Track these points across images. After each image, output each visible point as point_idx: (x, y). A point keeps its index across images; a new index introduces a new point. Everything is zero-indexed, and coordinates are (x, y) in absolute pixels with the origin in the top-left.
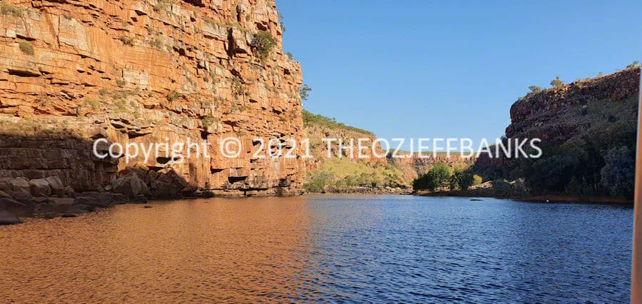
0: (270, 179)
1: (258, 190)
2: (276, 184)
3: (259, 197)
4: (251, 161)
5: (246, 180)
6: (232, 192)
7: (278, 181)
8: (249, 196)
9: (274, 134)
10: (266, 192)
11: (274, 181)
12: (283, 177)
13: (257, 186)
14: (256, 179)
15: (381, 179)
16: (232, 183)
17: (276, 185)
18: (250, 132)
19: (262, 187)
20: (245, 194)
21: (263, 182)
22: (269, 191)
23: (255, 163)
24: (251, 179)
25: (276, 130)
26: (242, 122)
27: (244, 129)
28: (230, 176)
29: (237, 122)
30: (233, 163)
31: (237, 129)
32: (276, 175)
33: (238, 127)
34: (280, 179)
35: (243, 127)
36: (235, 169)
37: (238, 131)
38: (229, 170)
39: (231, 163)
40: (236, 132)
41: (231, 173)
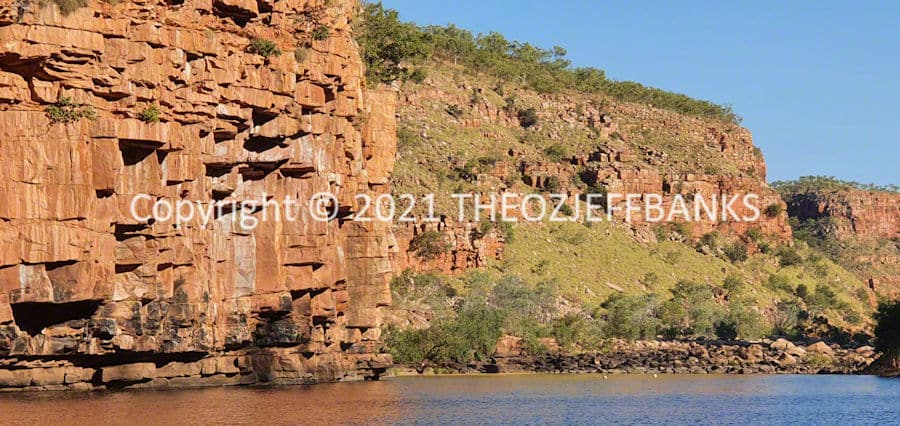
0: (214, 309)
1: (161, 359)
2: (244, 334)
3: (163, 390)
4: (122, 232)
5: (98, 317)
6: (36, 373)
7: (252, 321)
8: (118, 385)
9: (223, 109)
10: (194, 368)
11: (231, 321)
12: (274, 302)
13: (152, 344)
14: (144, 312)
15: (760, 305)
16: (34, 331)
17: (240, 338)
18: (111, 105)
19: (178, 347)
20: (96, 380)
21: (178, 325)
22: (209, 365)
23: (139, 242)
24: (123, 312)
25: (231, 93)
26: (73, 58)
27: (81, 91)
28: (21, 300)
29: (47, 61)
30: (33, 240)
31: (51, 89)
32: (241, 294)
33: (52, 81)
34: (258, 309)
35: (77, 83)
36: (44, 267)
37: (55, 100)
38: (17, 274)
39: (23, 241)
40: (47, 103)
41: (23, 286)
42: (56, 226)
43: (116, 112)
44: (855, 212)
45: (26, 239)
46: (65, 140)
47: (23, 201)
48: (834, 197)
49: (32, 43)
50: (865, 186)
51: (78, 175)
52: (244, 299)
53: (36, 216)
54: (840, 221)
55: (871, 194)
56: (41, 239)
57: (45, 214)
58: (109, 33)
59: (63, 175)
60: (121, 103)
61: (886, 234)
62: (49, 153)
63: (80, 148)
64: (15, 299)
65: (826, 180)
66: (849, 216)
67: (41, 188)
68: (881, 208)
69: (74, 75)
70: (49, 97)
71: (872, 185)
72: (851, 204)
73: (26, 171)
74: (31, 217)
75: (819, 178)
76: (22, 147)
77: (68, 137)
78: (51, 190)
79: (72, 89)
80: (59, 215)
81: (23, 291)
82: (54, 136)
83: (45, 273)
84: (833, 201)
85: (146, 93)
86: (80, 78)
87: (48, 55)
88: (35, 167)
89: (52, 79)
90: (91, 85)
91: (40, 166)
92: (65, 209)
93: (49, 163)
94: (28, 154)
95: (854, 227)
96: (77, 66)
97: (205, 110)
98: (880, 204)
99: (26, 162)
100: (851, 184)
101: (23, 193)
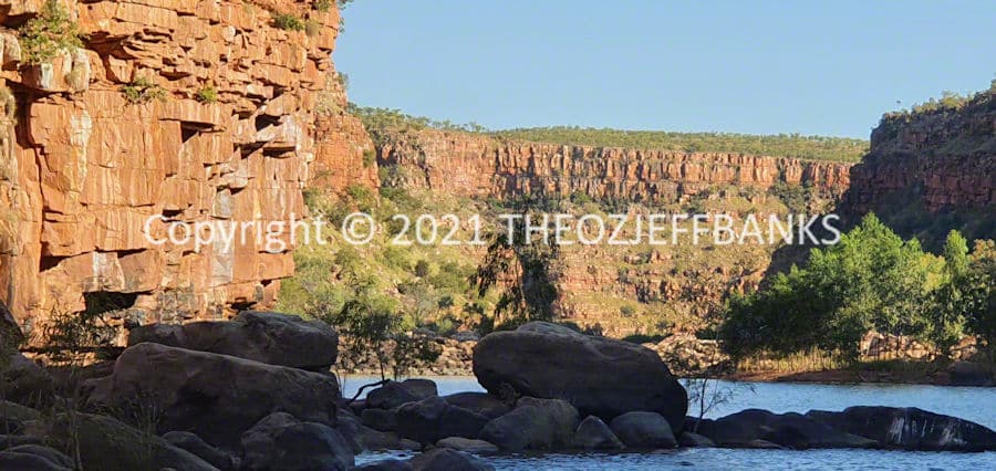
5: (133, 308)
9: (251, 88)
11: (208, 312)
12: (248, 292)
15: (379, 287)
18: (172, 85)
21: (182, 316)
24: (148, 302)
25: (258, 71)
26: (151, 37)
27: (152, 71)
28: (94, 289)
29: (129, 40)
30: (109, 226)
31: (126, 68)
32: (218, 283)
33: (125, 59)
34: (233, 301)
35: (151, 63)
36: (116, 254)
37: (128, 80)
38: (90, 262)
39: (99, 227)
40: (121, 83)
41: (96, 275)
42: (130, 213)
43: (177, 93)
44: (430, 160)
45: (102, 226)
46: (138, 122)
47: (99, 185)
48: (403, 138)
49: (119, 21)
50: (438, 124)
51: (152, 159)
52: (221, 288)
53: (111, 202)
54: (410, 171)
55: (446, 135)
56: (117, 226)
57: (120, 199)
58: (183, 11)
59: (137, 159)
60: (181, 83)
61: (465, 190)
62: (125, 136)
63: (153, 131)
64: (88, 287)
65: (390, 114)
66: (422, 164)
67: (115, 172)
68: (459, 154)
69: (148, 53)
70: (125, 78)
71: (447, 123)
72: (424, 148)
73: (103, 153)
74: (106, 202)
75: (379, 110)
76: (100, 130)
77: (141, 119)
78: (124, 174)
79: (144, 69)
80: (133, 202)
81: (95, 280)
82: (128, 117)
83: (117, 261)
84: (401, 143)
85: (203, 72)
86: (152, 57)
87: (132, 33)
88: (112, 151)
89: (127, 58)
90: (159, 64)
91: (117, 149)
92: (138, 195)
93: (124, 146)
94: (106, 136)
95: (427, 179)
96: (152, 44)
97: (240, 89)
98: (457, 149)
99: (104, 144)
100: (421, 120)
101: (99, 177)
